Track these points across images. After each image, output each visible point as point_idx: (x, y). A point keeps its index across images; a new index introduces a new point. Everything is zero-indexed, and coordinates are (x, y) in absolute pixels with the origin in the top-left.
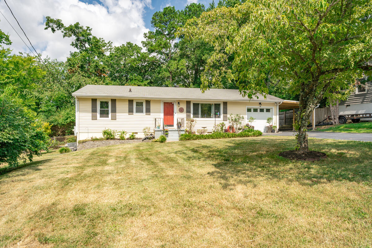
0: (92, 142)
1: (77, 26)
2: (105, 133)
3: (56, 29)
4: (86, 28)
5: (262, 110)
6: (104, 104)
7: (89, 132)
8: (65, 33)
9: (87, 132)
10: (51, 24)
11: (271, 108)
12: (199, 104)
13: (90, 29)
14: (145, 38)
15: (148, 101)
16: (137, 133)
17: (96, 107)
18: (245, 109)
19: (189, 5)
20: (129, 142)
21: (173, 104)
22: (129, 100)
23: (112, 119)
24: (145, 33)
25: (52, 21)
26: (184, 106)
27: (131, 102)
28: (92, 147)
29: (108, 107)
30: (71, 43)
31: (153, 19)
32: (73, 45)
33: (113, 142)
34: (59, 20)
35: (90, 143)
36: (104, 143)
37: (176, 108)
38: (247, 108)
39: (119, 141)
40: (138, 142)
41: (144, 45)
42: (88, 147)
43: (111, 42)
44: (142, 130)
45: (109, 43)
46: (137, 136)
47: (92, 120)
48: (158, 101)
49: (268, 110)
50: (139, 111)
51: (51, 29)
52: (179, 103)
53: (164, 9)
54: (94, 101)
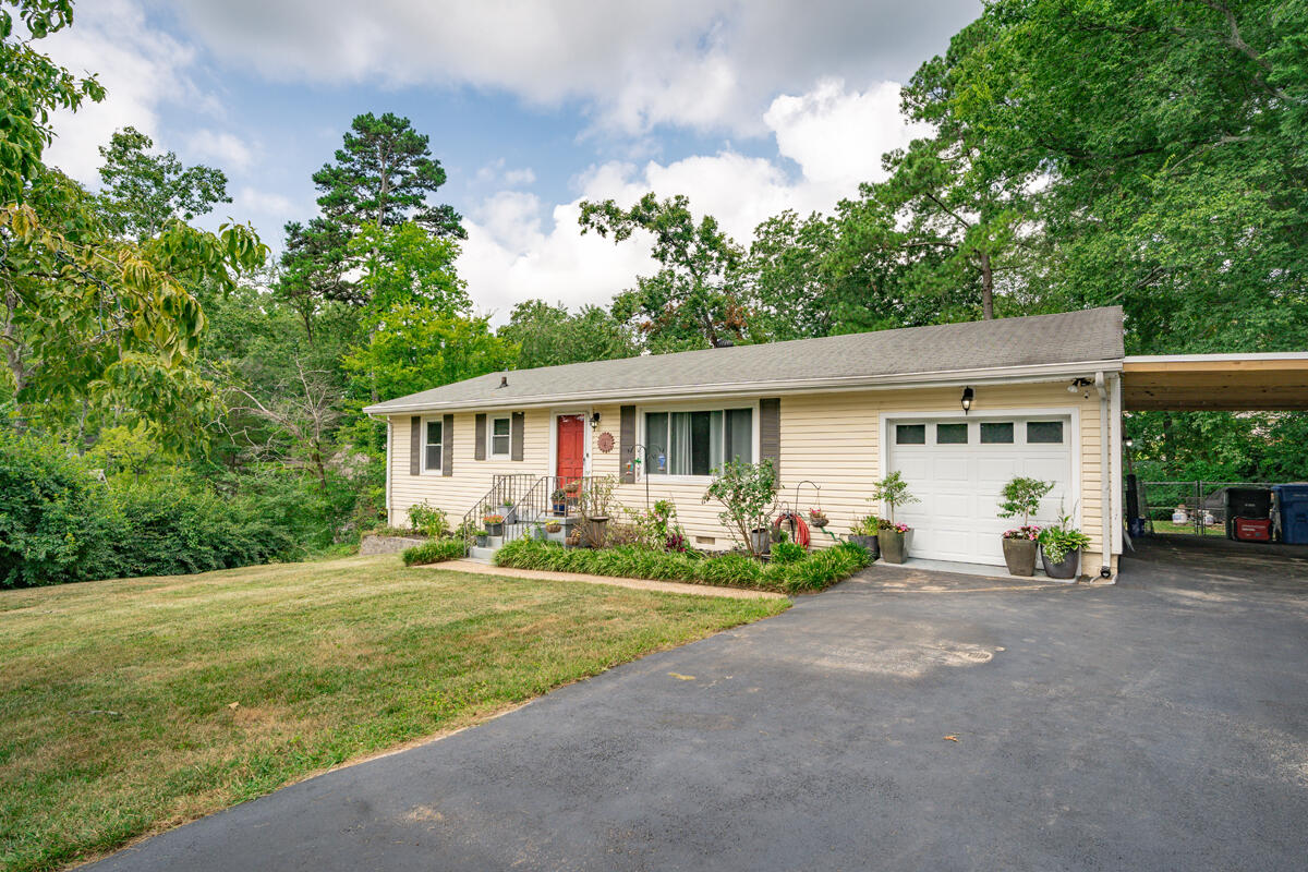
1: (648, 203)
2: (415, 513)
3: (607, 227)
4: (676, 201)
6: (434, 431)
10: (593, 217)
12: (666, 414)
13: (684, 199)
15: (519, 413)
17: (419, 440)
18: (872, 428)
21: (581, 422)
22: (477, 415)
23: (443, 475)
26: (612, 426)
27: (481, 420)
29: (439, 439)
34: (608, 201)
37: (590, 437)
38: (890, 421)
47: (409, 474)
48: (543, 413)
50: (500, 448)
51: (597, 230)
52: (597, 416)
54: (416, 420)
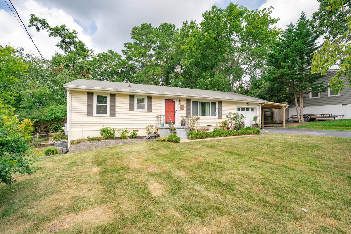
0: (88, 143)
1: (63, 27)
2: (103, 131)
3: (41, 29)
4: (72, 31)
5: (248, 110)
6: (102, 99)
7: (84, 130)
8: (51, 33)
9: (82, 130)
10: (35, 22)
11: (255, 108)
12: (198, 102)
13: (76, 32)
14: (125, 47)
15: (150, 97)
16: (138, 130)
17: (92, 102)
18: (236, 108)
19: (162, 24)
20: (132, 142)
21: (175, 102)
22: (129, 95)
23: (110, 116)
24: (125, 43)
25: (36, 19)
26: (184, 104)
27: (132, 97)
28: (89, 148)
29: (105, 102)
30: (56, 44)
31: (133, 31)
32: (58, 46)
33: (114, 142)
34: (44, 19)
35: (86, 144)
36: (103, 143)
37: (177, 105)
38: (238, 107)
39: (121, 141)
40: (142, 141)
41: (124, 53)
42: (84, 148)
43: (93, 50)
44: (145, 128)
45: (91, 50)
46: (139, 134)
47: (87, 116)
48: (159, 98)
49: (252, 110)
50: (140, 107)
51: (35, 28)
52: (180, 100)
53: (142, 24)
54: (90, 94)
